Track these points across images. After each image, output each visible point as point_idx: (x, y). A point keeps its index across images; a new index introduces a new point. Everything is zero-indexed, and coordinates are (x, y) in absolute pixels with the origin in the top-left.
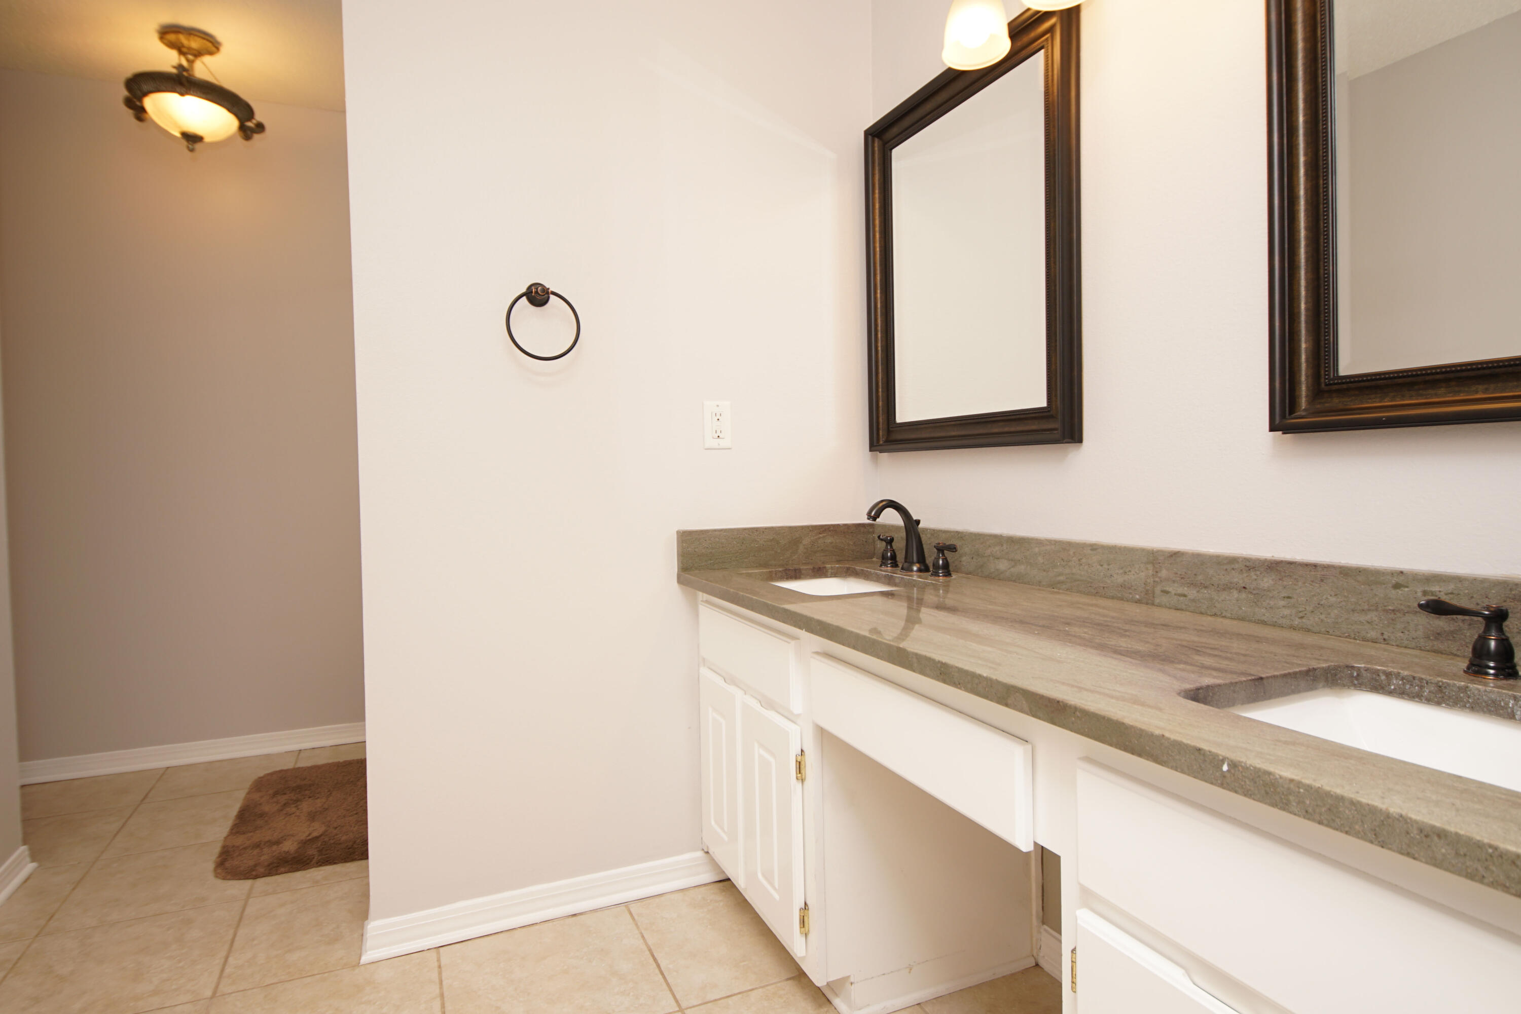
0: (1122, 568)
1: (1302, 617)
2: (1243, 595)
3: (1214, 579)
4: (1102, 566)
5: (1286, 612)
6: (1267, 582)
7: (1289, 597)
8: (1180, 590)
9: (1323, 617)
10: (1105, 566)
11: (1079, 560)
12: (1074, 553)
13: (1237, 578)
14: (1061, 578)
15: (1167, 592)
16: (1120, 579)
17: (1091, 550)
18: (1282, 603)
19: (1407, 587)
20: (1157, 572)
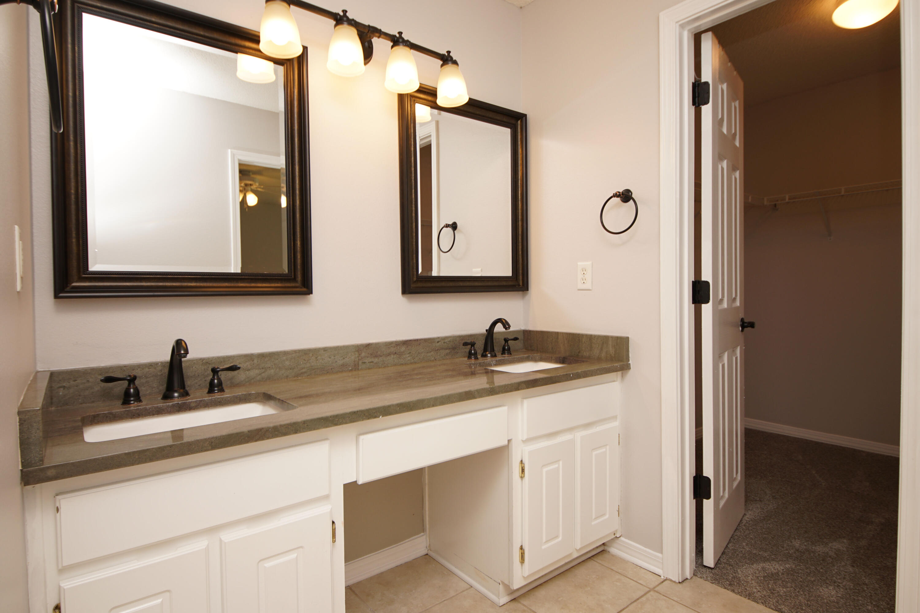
0: (342, 357)
1: (414, 359)
2: (395, 356)
3: (384, 352)
4: (330, 358)
5: (409, 358)
6: (403, 349)
7: (410, 353)
8: (370, 360)
9: (420, 357)
10: (333, 358)
11: (316, 358)
12: (312, 355)
13: (393, 350)
14: (304, 370)
15: (365, 363)
16: (341, 362)
17: (324, 351)
18: (408, 355)
19: (440, 342)
20: (360, 355)
